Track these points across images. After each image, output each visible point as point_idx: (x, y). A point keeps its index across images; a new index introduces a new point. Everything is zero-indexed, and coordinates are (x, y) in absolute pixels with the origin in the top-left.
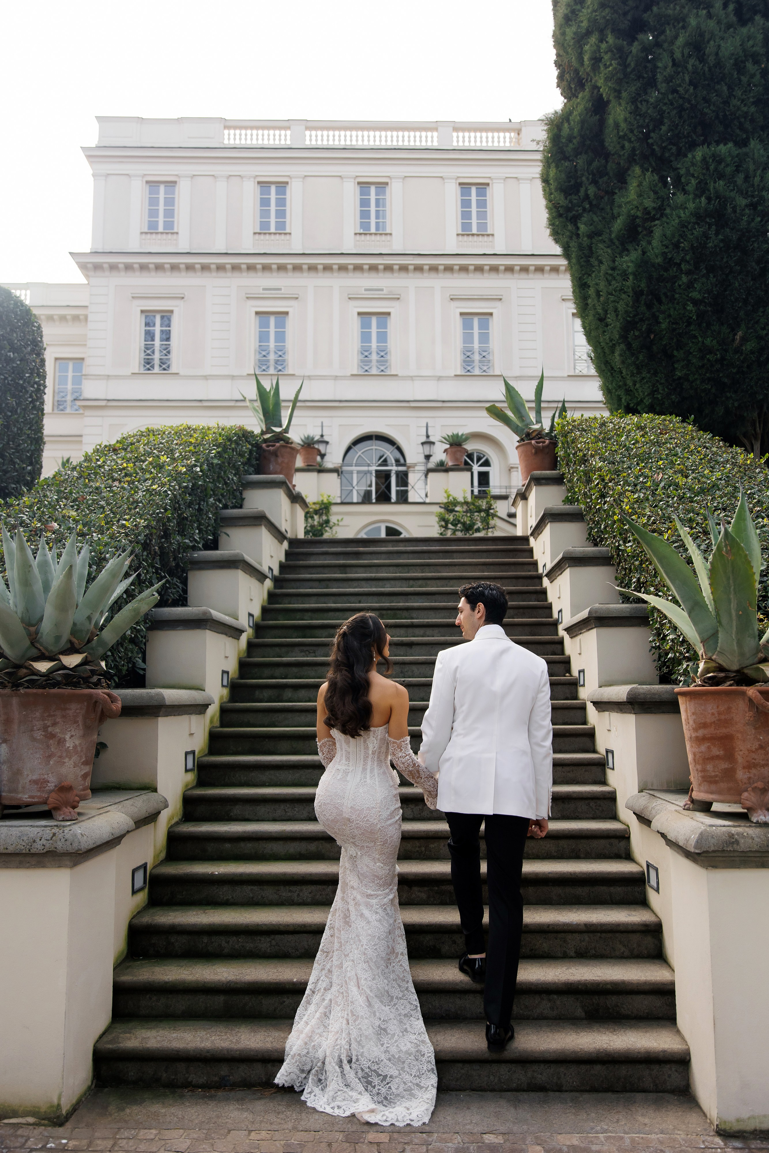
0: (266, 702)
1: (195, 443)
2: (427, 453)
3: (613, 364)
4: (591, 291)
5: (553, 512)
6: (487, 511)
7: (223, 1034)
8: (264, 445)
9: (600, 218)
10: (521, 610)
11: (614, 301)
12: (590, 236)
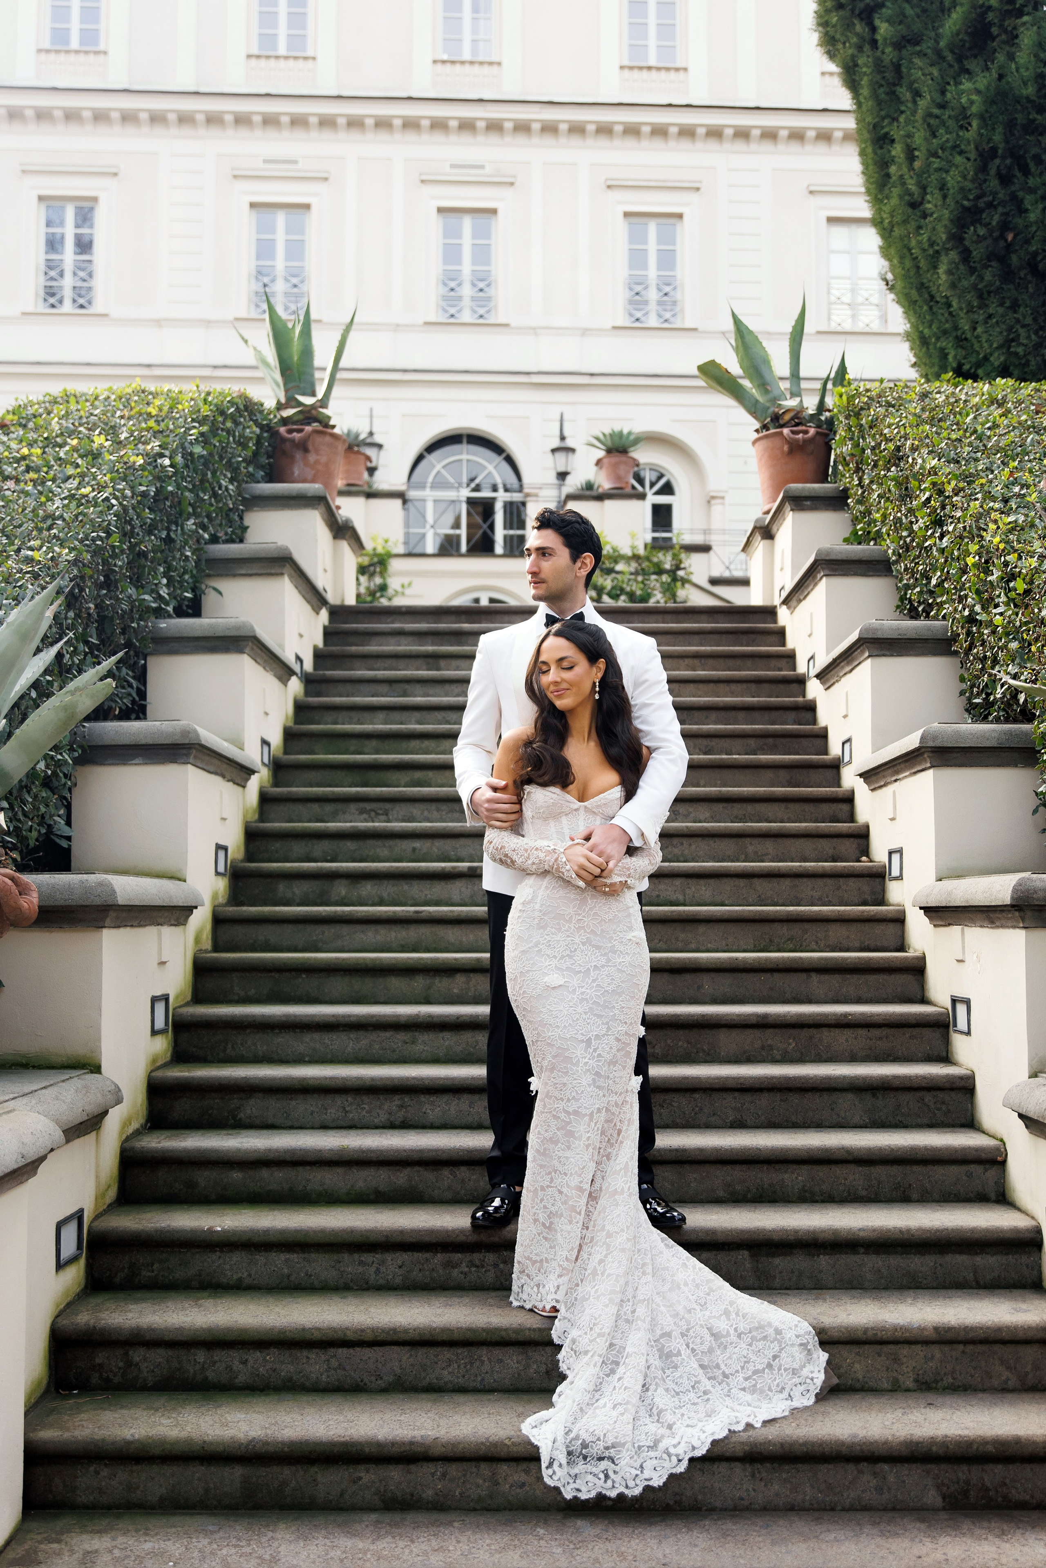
0: (299, 905)
1: (157, 416)
2: (562, 469)
3: (934, 289)
4: (897, 151)
5: (833, 557)
6: (673, 573)
7: (243, 1543)
8: (282, 430)
9: (918, 10)
10: (770, 740)
11: (940, 169)
12: (899, 45)
